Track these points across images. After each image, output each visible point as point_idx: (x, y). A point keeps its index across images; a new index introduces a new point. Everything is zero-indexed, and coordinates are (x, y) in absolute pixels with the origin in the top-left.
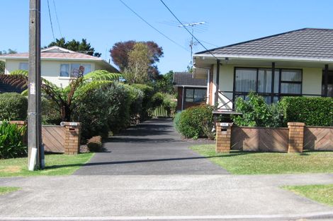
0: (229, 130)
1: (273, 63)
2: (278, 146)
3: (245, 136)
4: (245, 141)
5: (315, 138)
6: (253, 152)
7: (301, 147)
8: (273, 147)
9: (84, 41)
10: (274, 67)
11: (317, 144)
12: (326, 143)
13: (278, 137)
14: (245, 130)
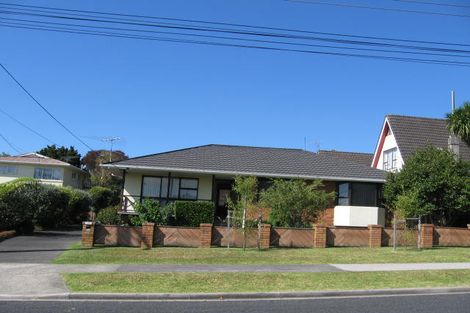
0: (93, 228)
1: (170, 173)
2: (134, 242)
3: (107, 233)
4: (107, 237)
5: (164, 236)
6: (112, 246)
7: (151, 243)
8: (129, 243)
9: (72, 148)
10: (170, 175)
11: (166, 241)
12: (174, 240)
13: (134, 235)
14: (108, 229)
